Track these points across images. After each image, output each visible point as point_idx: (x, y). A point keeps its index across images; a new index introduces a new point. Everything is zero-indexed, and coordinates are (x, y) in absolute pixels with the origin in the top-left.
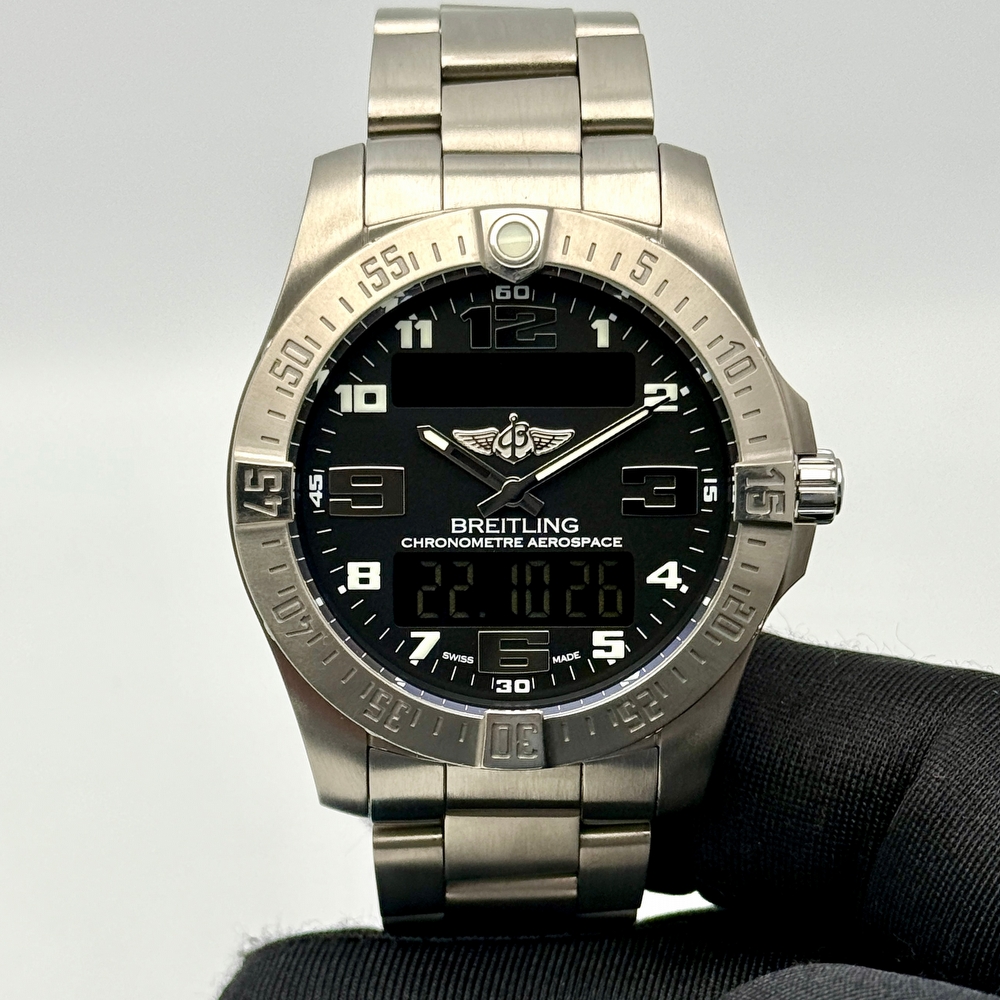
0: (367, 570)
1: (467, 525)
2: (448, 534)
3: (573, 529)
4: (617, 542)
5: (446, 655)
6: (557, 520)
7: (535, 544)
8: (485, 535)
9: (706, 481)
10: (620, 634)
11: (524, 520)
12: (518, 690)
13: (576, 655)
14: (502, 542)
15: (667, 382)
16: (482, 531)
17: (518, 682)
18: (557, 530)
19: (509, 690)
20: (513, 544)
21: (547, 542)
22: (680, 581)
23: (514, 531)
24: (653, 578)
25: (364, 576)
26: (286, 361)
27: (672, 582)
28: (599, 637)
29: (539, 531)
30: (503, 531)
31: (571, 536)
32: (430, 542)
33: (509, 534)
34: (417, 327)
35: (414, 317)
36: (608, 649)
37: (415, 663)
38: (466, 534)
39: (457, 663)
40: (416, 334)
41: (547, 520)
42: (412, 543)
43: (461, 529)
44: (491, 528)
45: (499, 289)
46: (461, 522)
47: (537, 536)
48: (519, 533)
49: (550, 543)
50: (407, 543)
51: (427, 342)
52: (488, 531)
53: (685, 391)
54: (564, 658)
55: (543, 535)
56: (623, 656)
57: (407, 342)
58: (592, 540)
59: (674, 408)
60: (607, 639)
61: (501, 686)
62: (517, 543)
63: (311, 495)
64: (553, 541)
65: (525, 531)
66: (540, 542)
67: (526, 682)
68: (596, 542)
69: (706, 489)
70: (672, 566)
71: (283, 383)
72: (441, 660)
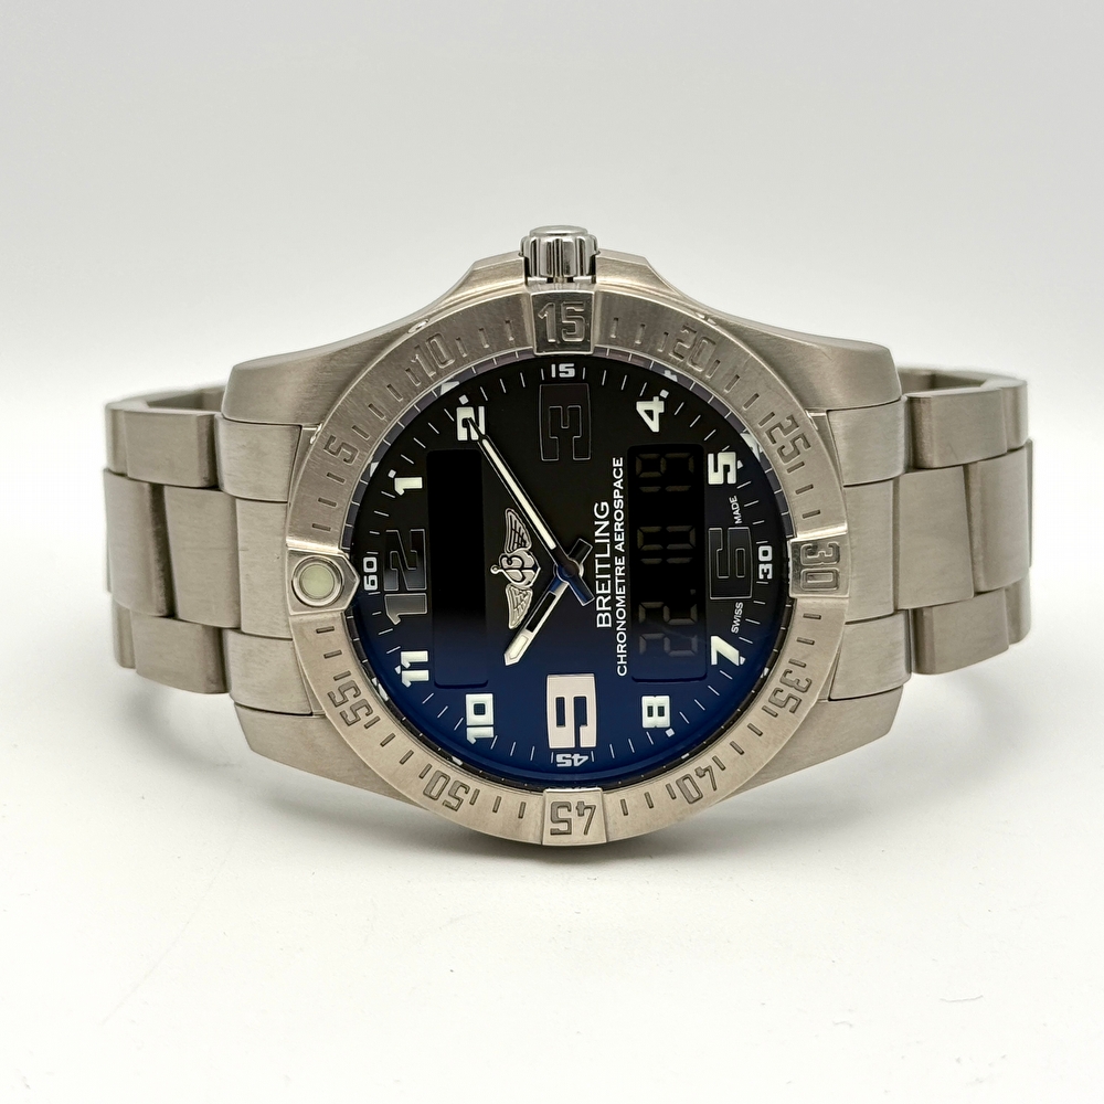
0: (650, 710)
1: (603, 612)
2: (613, 630)
3: (605, 507)
4: (618, 463)
5: (735, 629)
6: (596, 523)
7: (620, 545)
8: (613, 594)
9: (554, 375)
10: (711, 457)
11: (597, 556)
12: (769, 558)
13: (734, 501)
14: (620, 578)
15: (455, 418)
16: (609, 598)
17: (761, 558)
18: (607, 523)
19: (770, 566)
20: (621, 566)
21: (619, 533)
22: (656, 399)
23: (608, 566)
24: (654, 426)
25: (656, 712)
26: (445, 796)
27: (657, 407)
28: (715, 478)
29: (608, 540)
30: (609, 576)
31: (612, 509)
32: (621, 649)
33: (611, 571)
34: (407, 665)
35: (398, 669)
36: (727, 468)
37: (743, 660)
38: (613, 612)
39: (742, 619)
40: (415, 666)
41: (597, 534)
42: (622, 665)
43: (607, 617)
44: (606, 589)
45: (368, 587)
46: (601, 618)
47: (614, 543)
48: (610, 560)
49: (619, 530)
50: (622, 671)
51: (422, 656)
52: (609, 591)
53: (464, 400)
54: (737, 512)
55: (611, 538)
56: (734, 454)
57: (423, 675)
58: (616, 488)
59: (482, 410)
60: (716, 470)
61: (765, 574)
62: (620, 563)
63: (577, 764)
64: (618, 527)
65: (608, 555)
66: (619, 539)
67: (761, 549)
68: (618, 484)
69: (562, 375)
70: (641, 407)
71: (467, 798)
72: (740, 634)
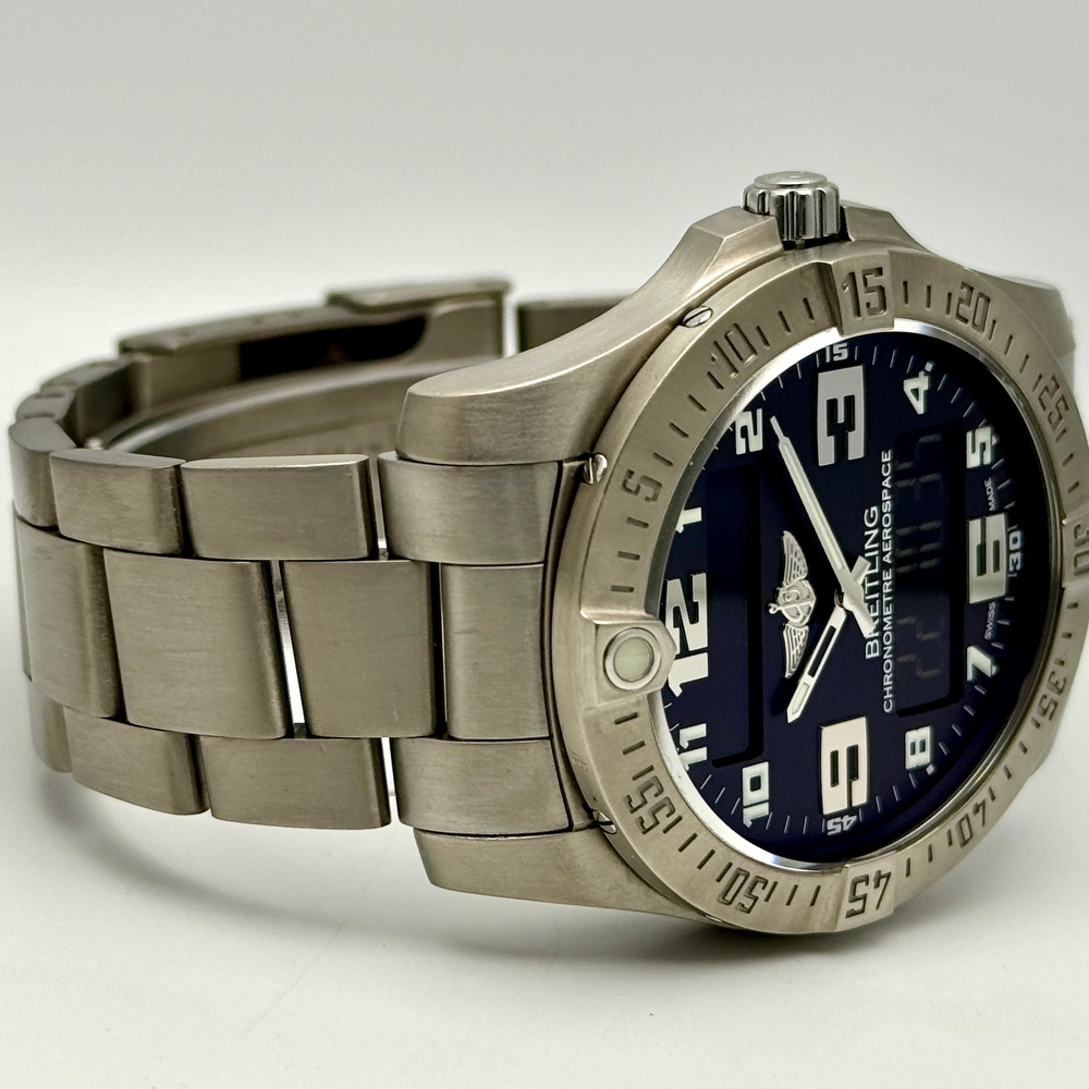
0: (913, 745)
1: (872, 639)
2: (880, 660)
3: (874, 512)
4: (886, 458)
5: (988, 635)
6: (867, 533)
7: (888, 555)
8: (882, 616)
9: (828, 360)
10: (969, 435)
11: (868, 573)
13: (988, 484)
14: (887, 595)
17: (1012, 547)
18: (875, 532)
19: (1018, 555)
21: (887, 541)
22: (922, 374)
24: (919, 406)
25: (918, 748)
27: (922, 383)
29: (876, 553)
31: (882, 514)
32: (887, 681)
33: (879, 589)
34: (685, 746)
36: (983, 447)
37: (995, 669)
38: (880, 638)
39: (995, 623)
41: (867, 547)
42: (888, 700)
43: (875, 645)
44: (875, 611)
46: (870, 646)
47: (882, 555)
48: (879, 576)
49: (887, 537)
50: (888, 706)
51: (701, 731)
54: (991, 498)
55: (880, 548)
56: (990, 428)
57: (702, 754)
58: (885, 488)
59: (759, 413)
60: (974, 451)
61: (1015, 565)
62: (887, 576)
63: (846, 828)
64: (886, 534)
65: (877, 570)
66: (887, 549)
67: (1012, 536)
68: (886, 483)
69: (836, 359)
71: (764, 895)
72: (992, 640)
